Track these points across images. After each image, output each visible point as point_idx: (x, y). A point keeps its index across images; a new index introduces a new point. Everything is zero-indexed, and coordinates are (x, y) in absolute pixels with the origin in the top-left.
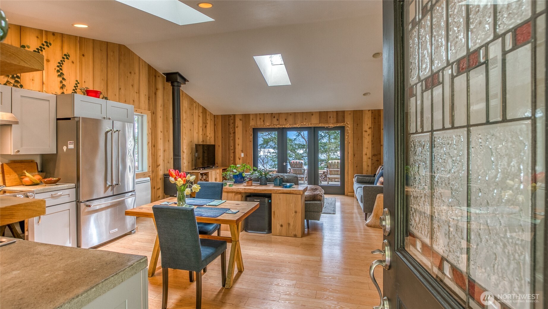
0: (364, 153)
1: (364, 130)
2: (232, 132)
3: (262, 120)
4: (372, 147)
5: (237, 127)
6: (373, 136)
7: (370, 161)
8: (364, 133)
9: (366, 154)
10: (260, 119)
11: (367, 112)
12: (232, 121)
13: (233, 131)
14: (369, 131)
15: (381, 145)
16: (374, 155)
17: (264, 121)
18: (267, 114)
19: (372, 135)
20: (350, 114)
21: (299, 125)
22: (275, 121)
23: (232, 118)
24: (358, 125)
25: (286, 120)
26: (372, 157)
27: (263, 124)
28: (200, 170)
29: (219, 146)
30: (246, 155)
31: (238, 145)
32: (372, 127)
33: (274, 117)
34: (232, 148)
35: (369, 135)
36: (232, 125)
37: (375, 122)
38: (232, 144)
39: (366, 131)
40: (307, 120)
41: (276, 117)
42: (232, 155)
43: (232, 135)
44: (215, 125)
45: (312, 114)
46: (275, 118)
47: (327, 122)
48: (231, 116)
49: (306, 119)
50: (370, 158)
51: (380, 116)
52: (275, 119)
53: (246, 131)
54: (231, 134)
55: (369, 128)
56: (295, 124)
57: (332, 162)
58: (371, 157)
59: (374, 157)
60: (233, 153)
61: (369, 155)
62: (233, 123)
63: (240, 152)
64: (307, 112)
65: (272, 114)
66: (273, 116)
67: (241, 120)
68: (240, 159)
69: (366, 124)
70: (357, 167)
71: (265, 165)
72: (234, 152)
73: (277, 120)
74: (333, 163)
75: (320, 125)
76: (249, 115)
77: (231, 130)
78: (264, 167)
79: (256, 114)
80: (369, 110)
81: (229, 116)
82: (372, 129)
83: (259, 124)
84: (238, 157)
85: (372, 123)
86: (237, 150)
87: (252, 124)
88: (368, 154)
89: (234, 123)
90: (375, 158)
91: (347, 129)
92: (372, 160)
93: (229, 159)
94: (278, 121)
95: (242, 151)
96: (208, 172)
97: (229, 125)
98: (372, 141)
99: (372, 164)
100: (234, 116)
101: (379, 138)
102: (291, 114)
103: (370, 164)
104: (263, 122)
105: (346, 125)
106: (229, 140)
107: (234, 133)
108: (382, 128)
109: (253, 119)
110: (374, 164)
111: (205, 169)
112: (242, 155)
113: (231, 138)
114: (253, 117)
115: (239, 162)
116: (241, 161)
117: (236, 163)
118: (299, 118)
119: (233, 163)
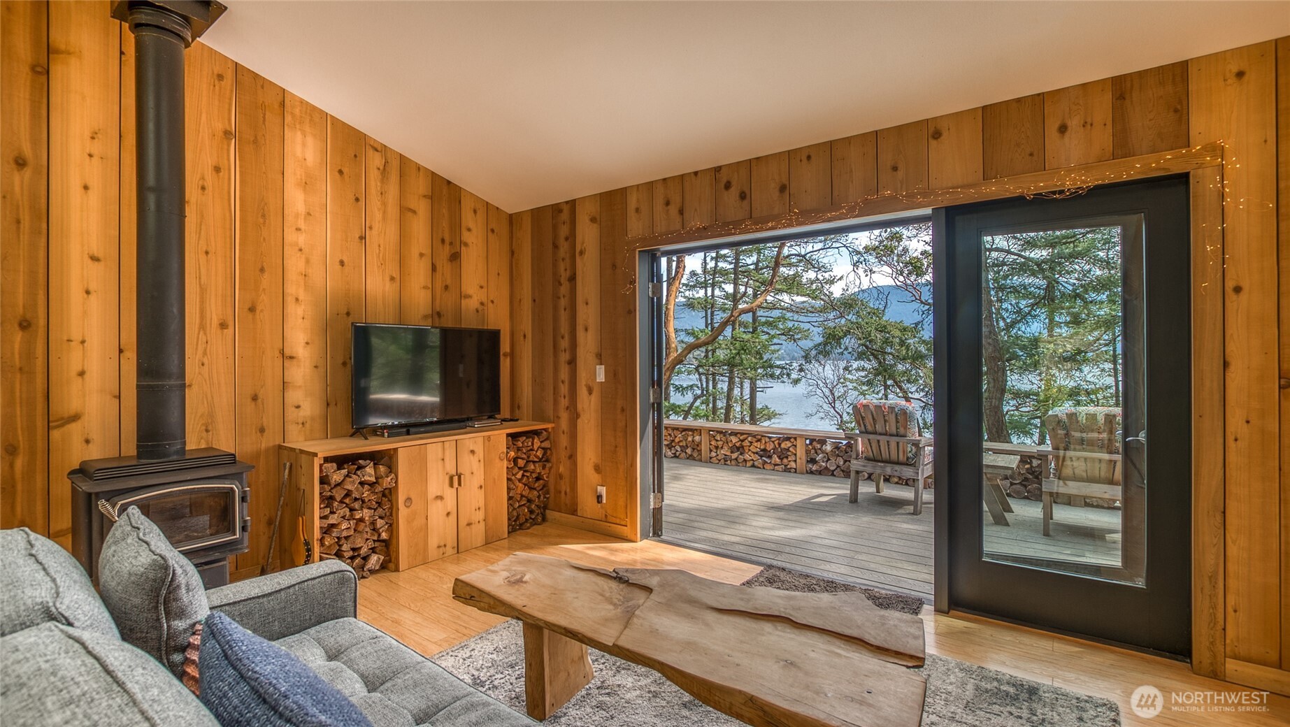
2: (564, 276)
3: (673, 210)
5: (581, 253)
10: (668, 203)
12: (564, 231)
13: (568, 273)
17: (681, 212)
18: (696, 173)
20: (1240, 74)
22: (731, 207)
23: (566, 215)
25: (783, 189)
27: (678, 226)
28: (383, 435)
29: (525, 336)
30: (612, 374)
31: (586, 330)
33: (728, 186)
34: (564, 344)
36: (564, 247)
38: (564, 328)
40: (900, 174)
41: (734, 183)
42: (564, 373)
43: (564, 289)
45: (932, 130)
46: (733, 189)
47: (1041, 163)
48: (561, 211)
49: (895, 169)
52: (733, 194)
53: (614, 266)
54: (560, 284)
56: (834, 206)
57: (1072, 416)
60: (570, 363)
62: (566, 239)
63: (591, 358)
64: (900, 130)
65: (718, 169)
66: (724, 180)
67: (593, 220)
68: (590, 391)
71: (838, 404)
72: (572, 362)
73: (743, 196)
74: (1082, 419)
75: (990, 192)
76: (623, 191)
77: (562, 266)
78: (834, 408)
79: (650, 185)
81: (556, 209)
83: (665, 228)
84: (584, 383)
86: (581, 352)
87: (637, 231)
89: (572, 237)
91: (1204, 185)
93: (554, 388)
94: (746, 202)
95: (600, 358)
96: (396, 450)
97: (556, 246)
100: (573, 206)
102: (811, 154)
104: (678, 219)
106: (556, 308)
107: (572, 279)
109: (637, 210)
111: (408, 433)
112: (601, 374)
113: (563, 302)
114: (638, 201)
115: (590, 404)
116: (595, 398)
117: (579, 406)
118: (851, 171)
119: (567, 408)
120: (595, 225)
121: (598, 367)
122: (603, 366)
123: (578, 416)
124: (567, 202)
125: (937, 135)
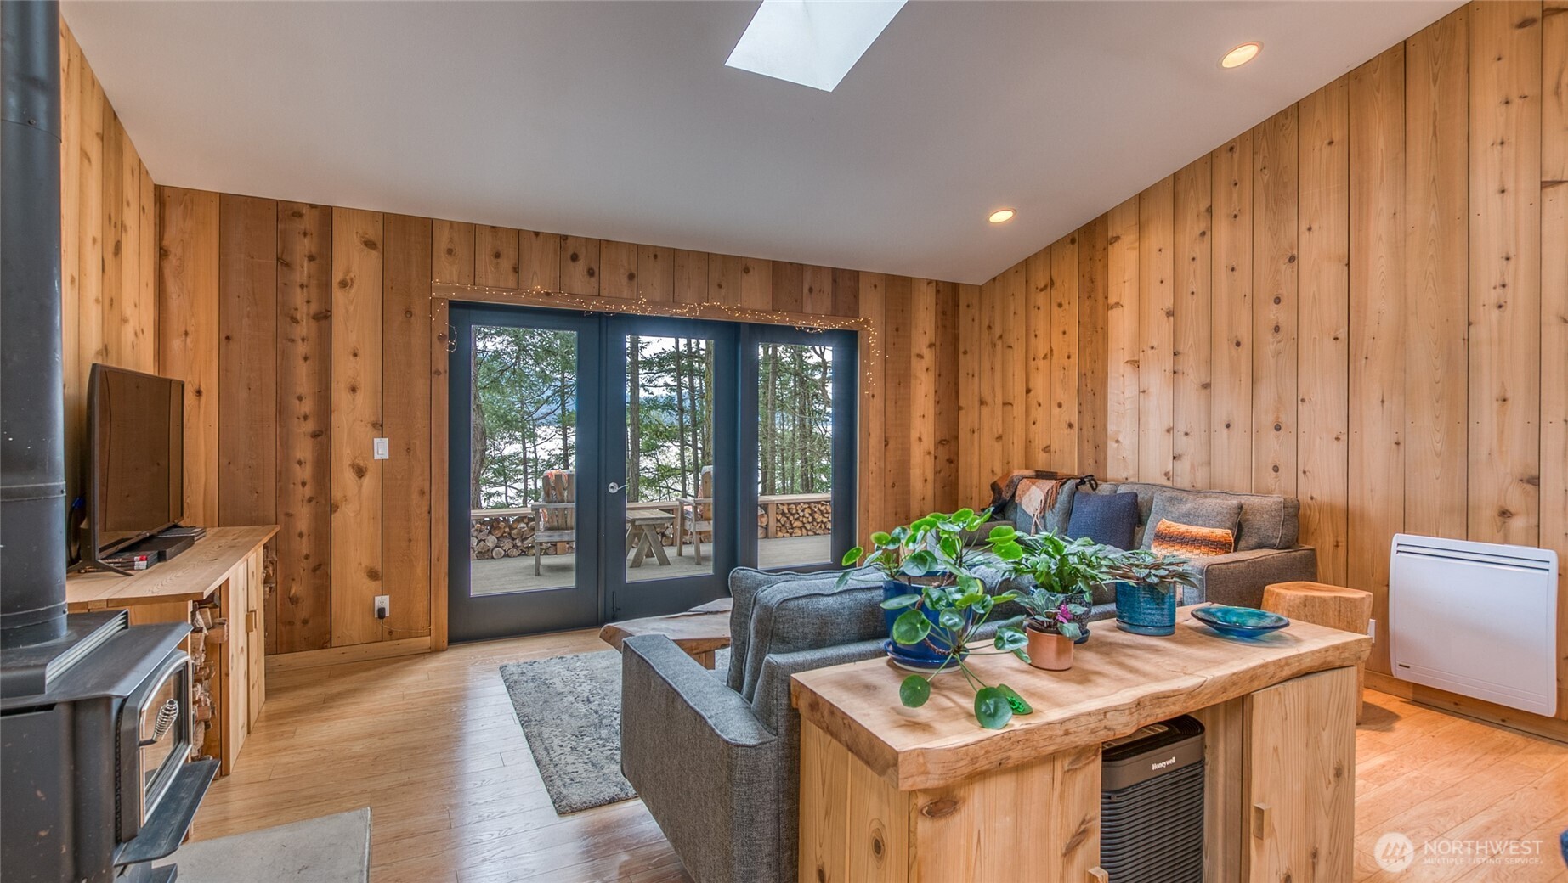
0: (914, 435)
1: (915, 351)
2: (303, 312)
3: (506, 264)
4: (936, 414)
5: (345, 284)
6: (940, 375)
7: (930, 461)
8: (914, 360)
9: (920, 439)
10: (497, 256)
11: (924, 287)
12: (304, 246)
13: (314, 308)
14: (929, 356)
15: (960, 408)
16: (940, 442)
17: (516, 270)
18: (537, 234)
19: (937, 372)
20: (875, 286)
21: (692, 310)
22: (578, 280)
23: (309, 222)
24: (897, 330)
25: (631, 277)
26: (936, 448)
27: (512, 284)
29: (200, 388)
30: (403, 448)
31: (353, 390)
32: (938, 343)
33: (575, 258)
34: (306, 407)
35: (927, 370)
36: (303, 270)
37: (944, 327)
38: (301, 385)
39: (920, 356)
40: (723, 291)
41: (582, 257)
42: (304, 450)
43: (302, 329)
44: (162, 253)
45: (744, 266)
46: (579, 263)
47: (799, 312)
48: (300, 215)
49: (721, 286)
50: (929, 453)
51: (958, 306)
52: (580, 268)
53: (407, 313)
54: (294, 320)
55: (931, 345)
56: (675, 303)
58: (932, 450)
59: (941, 448)
60: (315, 435)
61: (929, 443)
62: (311, 258)
63: (363, 429)
64: (725, 258)
65: (565, 238)
66: (570, 252)
67: (370, 244)
68: (360, 472)
69: (921, 331)
70: (893, 486)
72: (323, 434)
73: (591, 273)
75: (777, 319)
76: (427, 223)
77: (299, 295)
79: (472, 230)
80: (929, 282)
81: (286, 212)
82: (938, 349)
83: (492, 285)
84: (347, 461)
85: (937, 327)
86: (340, 422)
87: (449, 279)
88: (924, 438)
89: (322, 257)
90: (943, 454)
91: (863, 340)
92: (935, 458)
93: (280, 472)
94: (593, 280)
95: (380, 427)
97: (285, 264)
98: (936, 392)
99: (936, 473)
100: (326, 214)
101: (955, 384)
102: (656, 253)
103: (930, 477)
104: (512, 277)
105: (863, 329)
106: (280, 354)
107: (324, 316)
108: (962, 349)
109: (450, 253)
110: (940, 472)
112: (382, 449)
113: (301, 348)
114: (451, 240)
115: (360, 491)
116: (370, 483)
117: (337, 494)
118: (689, 278)
119: (310, 500)
120: (374, 254)
121: (376, 440)
122: (386, 440)
123: (333, 508)
124: (313, 206)
125: (747, 270)
